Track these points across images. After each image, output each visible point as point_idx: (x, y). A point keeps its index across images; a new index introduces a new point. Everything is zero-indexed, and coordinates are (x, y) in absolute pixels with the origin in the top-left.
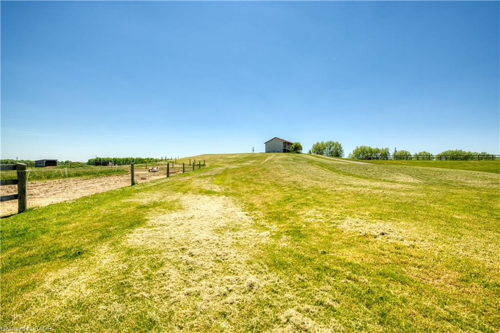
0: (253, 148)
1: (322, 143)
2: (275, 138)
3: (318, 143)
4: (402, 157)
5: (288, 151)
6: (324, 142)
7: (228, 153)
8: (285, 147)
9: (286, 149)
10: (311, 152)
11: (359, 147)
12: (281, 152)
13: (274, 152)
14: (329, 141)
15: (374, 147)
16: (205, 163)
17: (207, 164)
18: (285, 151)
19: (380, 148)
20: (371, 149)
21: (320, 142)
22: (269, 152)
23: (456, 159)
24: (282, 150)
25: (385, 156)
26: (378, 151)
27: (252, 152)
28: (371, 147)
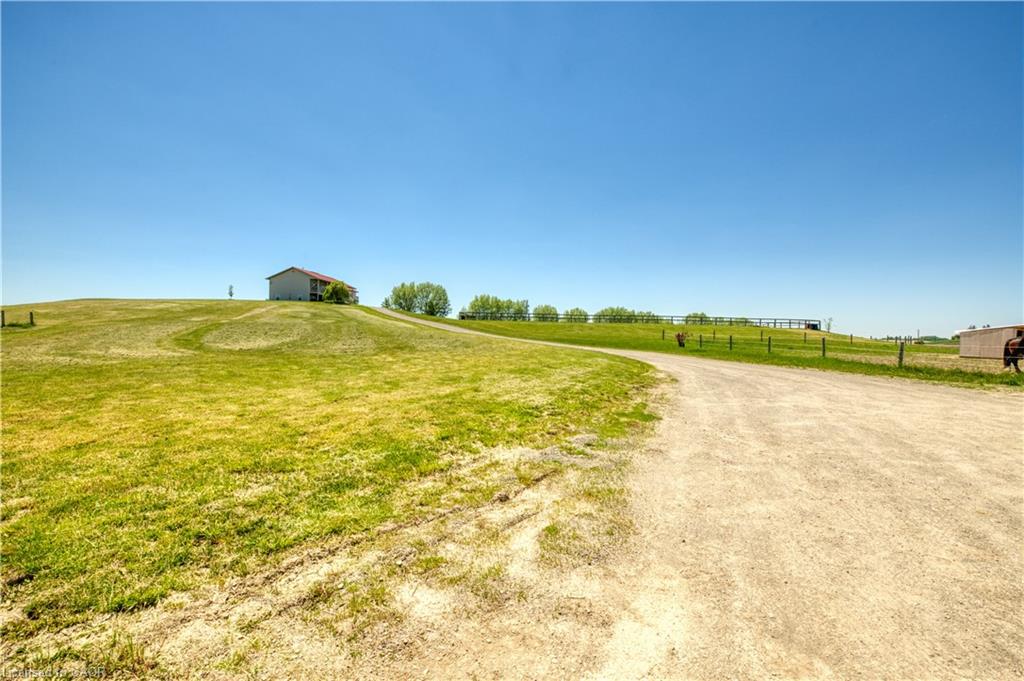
0: (231, 287)
1: (412, 286)
2: (293, 268)
3: (403, 285)
4: (546, 316)
5: (321, 299)
6: (416, 284)
7: (149, 298)
8: (314, 288)
9: (316, 295)
10: (391, 301)
11: (479, 296)
12: (305, 300)
13: (290, 299)
14: (425, 282)
15: (503, 298)
16: (34, 320)
17: (41, 323)
18: (315, 298)
19: (514, 300)
20: (497, 301)
21: (408, 284)
22: (278, 299)
23: (620, 321)
24: (309, 297)
25: (520, 314)
26: (510, 304)
27: (228, 297)
28: (499, 298)
